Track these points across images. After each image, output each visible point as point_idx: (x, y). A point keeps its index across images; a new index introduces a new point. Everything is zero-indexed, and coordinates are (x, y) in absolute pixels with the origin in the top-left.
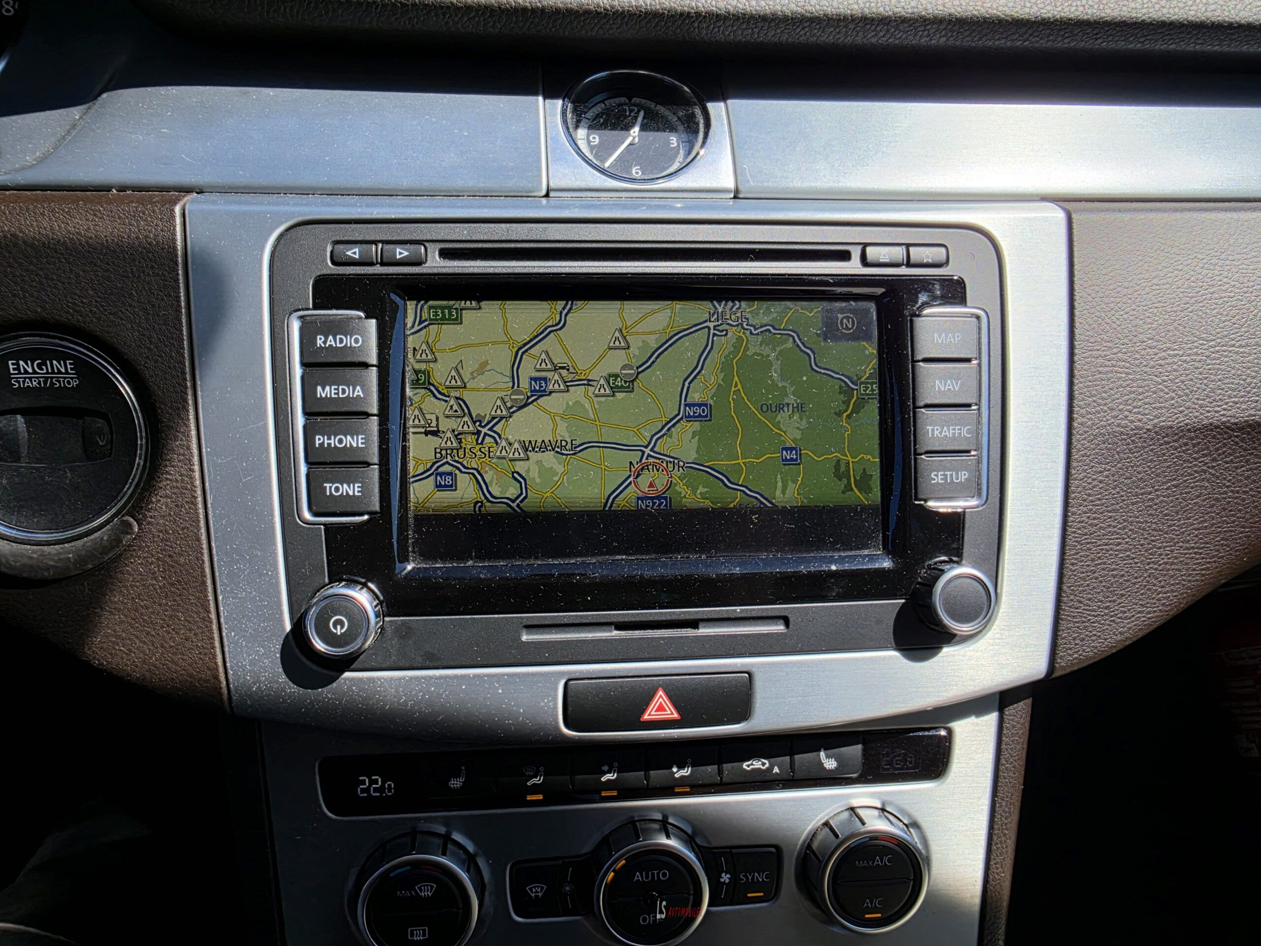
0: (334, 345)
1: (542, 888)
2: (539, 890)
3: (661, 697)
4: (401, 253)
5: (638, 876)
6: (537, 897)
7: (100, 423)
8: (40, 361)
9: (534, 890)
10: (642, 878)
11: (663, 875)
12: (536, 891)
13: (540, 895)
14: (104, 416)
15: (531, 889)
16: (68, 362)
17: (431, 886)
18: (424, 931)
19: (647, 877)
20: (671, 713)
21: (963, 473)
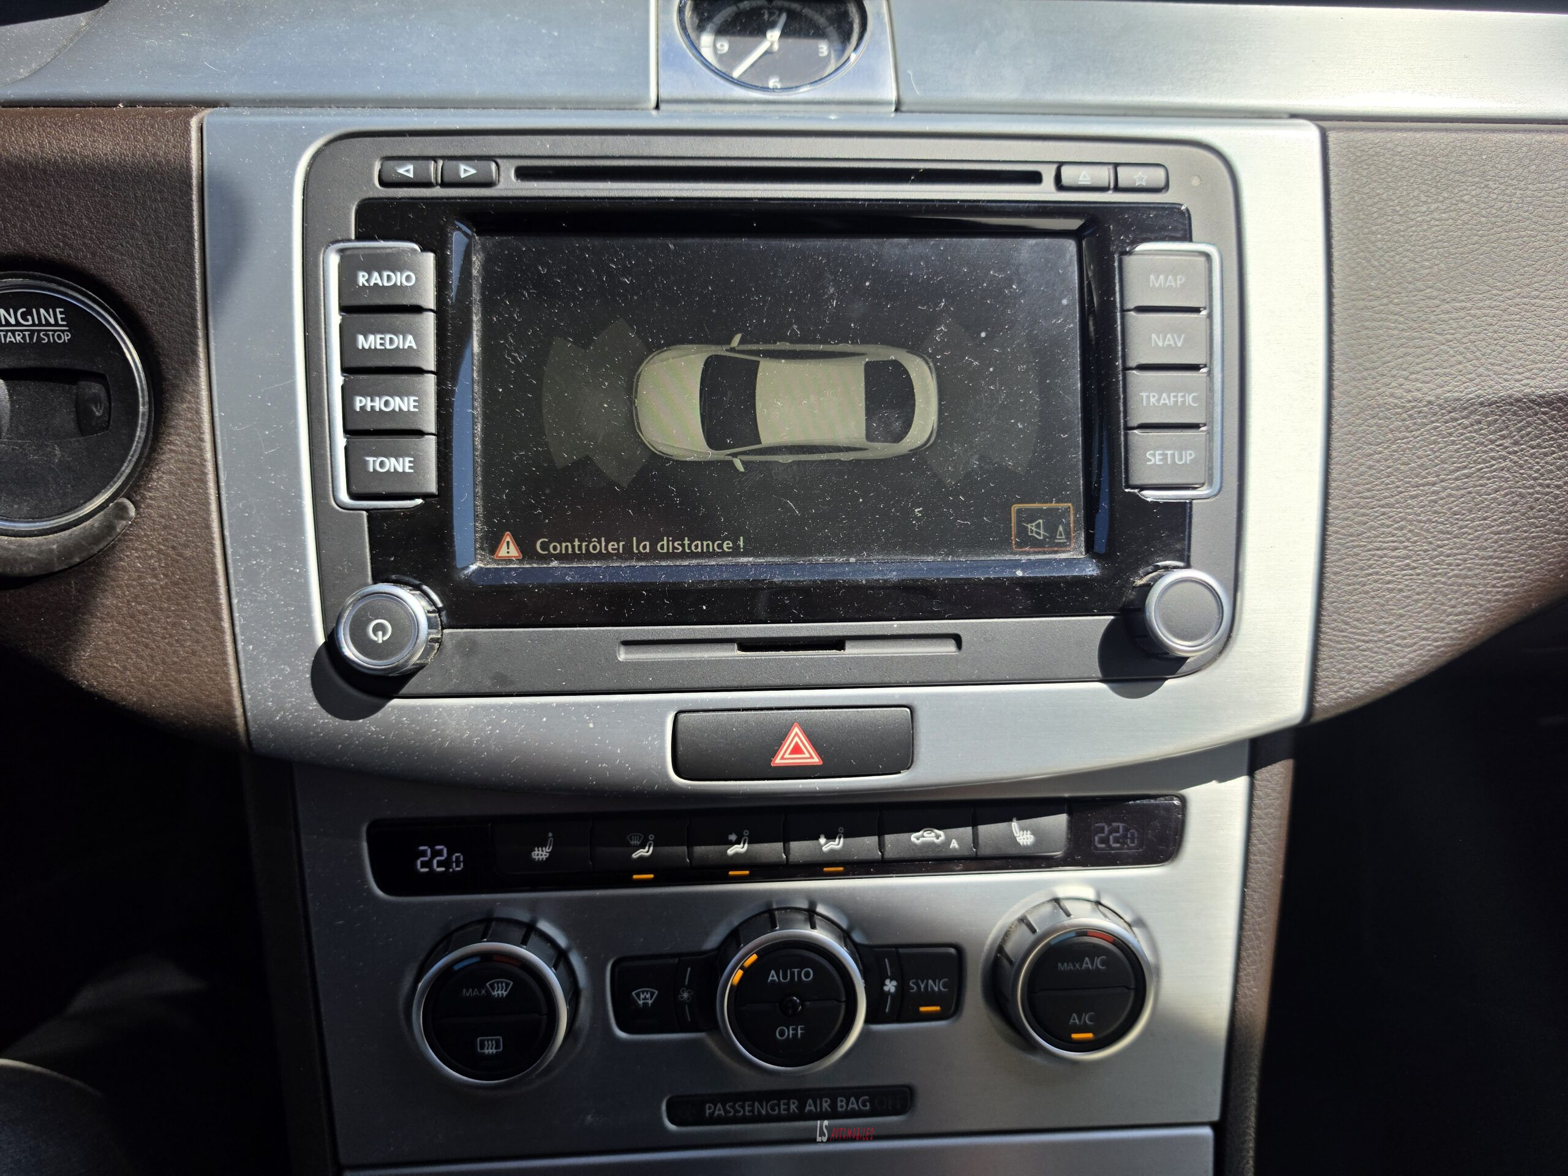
0: (381, 284)
1: (652, 994)
2: (648, 996)
3: (796, 737)
4: (466, 171)
5: (773, 976)
6: (645, 1004)
7: (96, 389)
8: (24, 310)
9: (642, 996)
10: (778, 977)
11: (807, 975)
12: (645, 997)
13: (650, 1002)
14: (99, 377)
15: (638, 995)
16: (58, 310)
17: (506, 982)
18: (497, 1042)
19: (785, 977)
20: (810, 757)
21: (1188, 452)
